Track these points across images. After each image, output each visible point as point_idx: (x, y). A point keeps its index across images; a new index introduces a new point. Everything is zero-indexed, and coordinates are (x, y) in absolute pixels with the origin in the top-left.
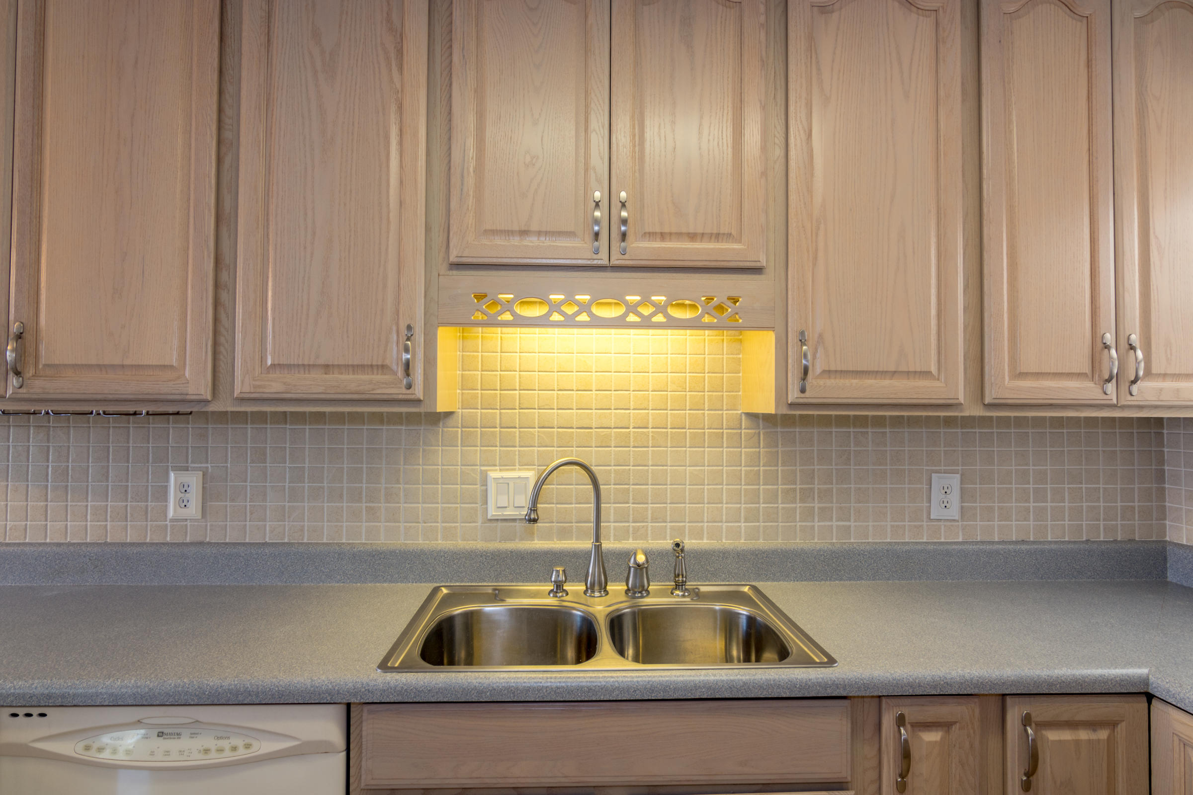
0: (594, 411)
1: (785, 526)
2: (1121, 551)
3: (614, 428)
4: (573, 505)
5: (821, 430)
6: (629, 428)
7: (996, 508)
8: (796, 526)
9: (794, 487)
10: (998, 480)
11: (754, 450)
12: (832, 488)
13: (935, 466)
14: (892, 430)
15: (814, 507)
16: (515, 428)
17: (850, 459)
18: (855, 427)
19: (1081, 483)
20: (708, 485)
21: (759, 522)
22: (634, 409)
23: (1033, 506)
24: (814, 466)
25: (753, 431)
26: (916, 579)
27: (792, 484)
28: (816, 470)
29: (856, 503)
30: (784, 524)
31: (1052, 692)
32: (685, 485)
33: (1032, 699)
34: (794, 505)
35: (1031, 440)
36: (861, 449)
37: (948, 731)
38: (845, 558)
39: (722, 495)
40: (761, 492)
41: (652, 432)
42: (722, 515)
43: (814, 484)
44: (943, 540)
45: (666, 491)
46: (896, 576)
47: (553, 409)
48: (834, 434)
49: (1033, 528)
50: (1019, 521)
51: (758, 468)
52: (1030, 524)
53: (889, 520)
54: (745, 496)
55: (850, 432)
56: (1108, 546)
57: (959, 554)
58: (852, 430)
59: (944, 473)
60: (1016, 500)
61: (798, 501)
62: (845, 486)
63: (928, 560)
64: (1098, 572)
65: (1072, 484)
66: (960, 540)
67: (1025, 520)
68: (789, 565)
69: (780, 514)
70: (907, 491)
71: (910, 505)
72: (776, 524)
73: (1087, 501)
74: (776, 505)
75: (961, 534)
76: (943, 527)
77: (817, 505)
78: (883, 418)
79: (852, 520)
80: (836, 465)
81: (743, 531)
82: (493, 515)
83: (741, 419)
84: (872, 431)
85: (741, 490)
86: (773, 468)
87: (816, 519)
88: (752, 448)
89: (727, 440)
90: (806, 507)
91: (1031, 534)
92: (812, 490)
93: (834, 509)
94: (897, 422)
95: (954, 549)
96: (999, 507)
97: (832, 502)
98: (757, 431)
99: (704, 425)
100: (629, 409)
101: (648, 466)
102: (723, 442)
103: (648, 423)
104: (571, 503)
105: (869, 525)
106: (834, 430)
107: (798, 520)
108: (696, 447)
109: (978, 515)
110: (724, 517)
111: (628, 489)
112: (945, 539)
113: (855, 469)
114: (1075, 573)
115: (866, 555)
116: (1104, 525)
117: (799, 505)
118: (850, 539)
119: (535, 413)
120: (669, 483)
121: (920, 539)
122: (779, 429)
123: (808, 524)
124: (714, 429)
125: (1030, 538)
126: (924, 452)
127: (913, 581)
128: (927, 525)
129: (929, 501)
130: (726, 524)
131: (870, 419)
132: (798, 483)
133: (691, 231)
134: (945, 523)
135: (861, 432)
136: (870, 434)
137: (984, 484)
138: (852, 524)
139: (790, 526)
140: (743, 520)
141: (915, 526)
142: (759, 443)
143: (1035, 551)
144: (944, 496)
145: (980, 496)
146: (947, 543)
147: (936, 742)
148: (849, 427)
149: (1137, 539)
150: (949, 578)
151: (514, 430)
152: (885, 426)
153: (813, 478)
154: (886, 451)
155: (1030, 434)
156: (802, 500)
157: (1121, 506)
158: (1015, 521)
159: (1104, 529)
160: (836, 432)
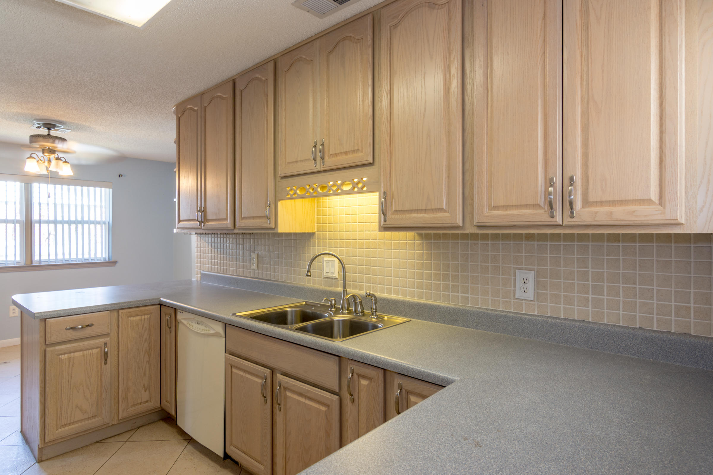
0: (345, 232)
1: (435, 293)
2: (665, 339)
3: (365, 240)
4: (351, 274)
5: (453, 242)
6: (370, 240)
7: (562, 296)
8: (440, 293)
9: (439, 272)
10: (563, 277)
11: (421, 252)
12: (459, 274)
13: (519, 265)
14: (492, 242)
15: (449, 284)
16: (332, 239)
17: (468, 258)
18: (471, 240)
19: (635, 284)
20: (401, 268)
21: (423, 289)
22: (372, 231)
23: (592, 297)
24: (449, 261)
25: (420, 242)
26: (501, 333)
27: (438, 271)
28: (450, 264)
29: (471, 284)
30: (435, 292)
31: (409, 375)
32: (391, 268)
33: (404, 377)
34: (439, 282)
35: (590, 250)
36: (474, 253)
37: (371, 382)
38: (460, 314)
39: (407, 274)
40: (424, 273)
41: (379, 242)
42: (407, 284)
43: (449, 271)
44: (524, 312)
45: (384, 270)
46: (489, 329)
47: (344, 231)
48: (460, 244)
49: (592, 313)
50: (580, 306)
51: (422, 261)
52: (589, 310)
53: (490, 295)
54: (417, 276)
55: (468, 243)
56: (653, 334)
57: (529, 322)
58: (469, 242)
59: (525, 270)
60: (577, 291)
61: (441, 280)
62: (466, 274)
63: (509, 322)
64: (642, 352)
65: (625, 284)
66: (536, 314)
67: (585, 306)
68: (433, 313)
69: (433, 286)
70: (501, 279)
71: (503, 288)
72: (431, 291)
73: (640, 298)
74: (431, 281)
75: (536, 310)
76: (524, 304)
77: (451, 283)
78: (487, 235)
79: (469, 294)
80: (461, 261)
81: (416, 293)
82: (325, 276)
83: (415, 236)
84: (502, 242)
85: (415, 272)
86: (429, 262)
87: (451, 291)
88: (420, 251)
89: (409, 246)
90: (445, 284)
91: (590, 316)
92: (448, 274)
93: (460, 286)
94: (496, 237)
95: (526, 318)
96: (564, 295)
97: (458, 282)
98: (422, 242)
99: (399, 239)
100: (370, 231)
101: (377, 258)
102: (407, 247)
103: (377, 238)
104: (350, 273)
105: (478, 298)
106: (460, 242)
107: (441, 290)
108: (395, 250)
109: (549, 299)
110: (408, 285)
111: (370, 268)
112: (525, 312)
113: (471, 264)
114: (621, 350)
115: (472, 314)
116: (657, 318)
117: (442, 282)
118: (468, 304)
119: (338, 233)
120: (385, 266)
121: (509, 309)
122: (432, 241)
123: (447, 293)
124: (403, 240)
125: (589, 319)
126: (512, 256)
127: (499, 334)
128: (513, 302)
129: (515, 287)
130: (409, 289)
131: (479, 235)
132: (441, 270)
133: (345, 151)
134: (526, 302)
135: (474, 243)
136: (479, 244)
137: (552, 279)
138: (470, 296)
139: (437, 293)
140: (416, 288)
141: (506, 302)
142: (423, 248)
143: (585, 328)
144: (523, 284)
145: (550, 286)
146: (526, 314)
147: (365, 385)
148: (468, 240)
149: (692, 334)
150: (522, 336)
151: (332, 240)
152: (488, 240)
153: (449, 268)
154: (488, 254)
155: (590, 247)
156: (443, 280)
157: (675, 305)
158: (577, 306)
159: (657, 321)
160: (461, 243)
